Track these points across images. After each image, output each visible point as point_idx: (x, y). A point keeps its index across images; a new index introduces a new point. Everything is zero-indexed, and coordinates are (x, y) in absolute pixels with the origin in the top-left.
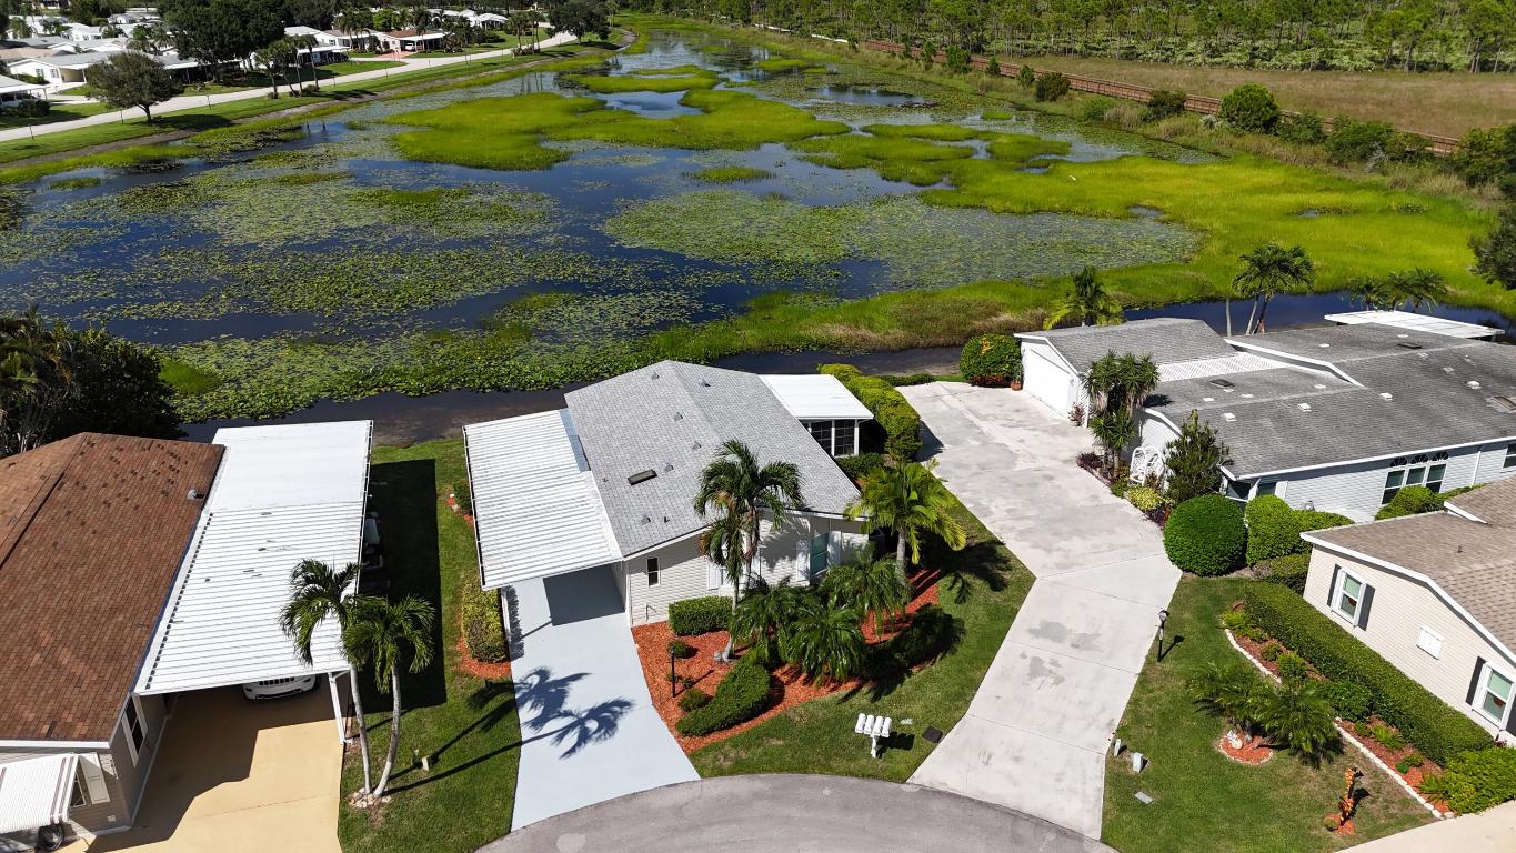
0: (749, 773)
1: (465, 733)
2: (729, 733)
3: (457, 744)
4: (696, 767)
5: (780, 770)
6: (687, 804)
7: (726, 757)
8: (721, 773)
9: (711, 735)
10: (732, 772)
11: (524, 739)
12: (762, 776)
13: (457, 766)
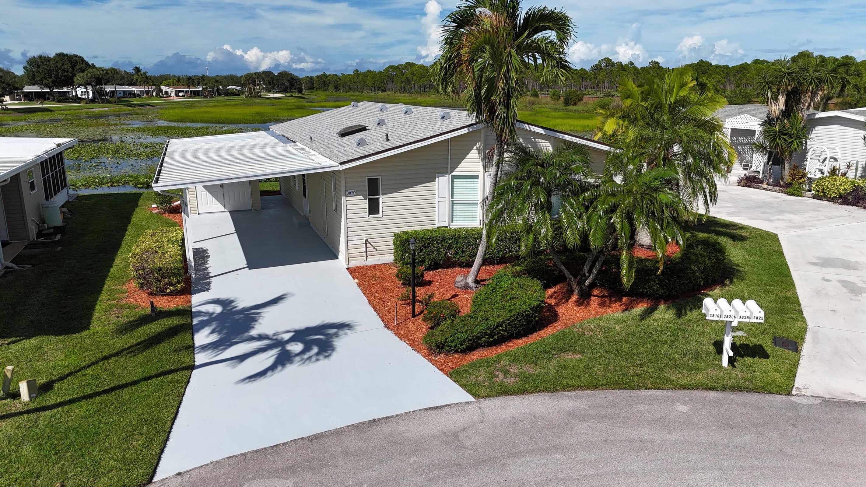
0: (546, 390)
1: (106, 358)
2: (502, 349)
3: (89, 371)
4: (463, 386)
5: (595, 387)
6: (464, 430)
7: (506, 373)
8: (506, 392)
9: (476, 353)
10: (522, 391)
11: (197, 364)
12: (569, 393)
13: (80, 395)
